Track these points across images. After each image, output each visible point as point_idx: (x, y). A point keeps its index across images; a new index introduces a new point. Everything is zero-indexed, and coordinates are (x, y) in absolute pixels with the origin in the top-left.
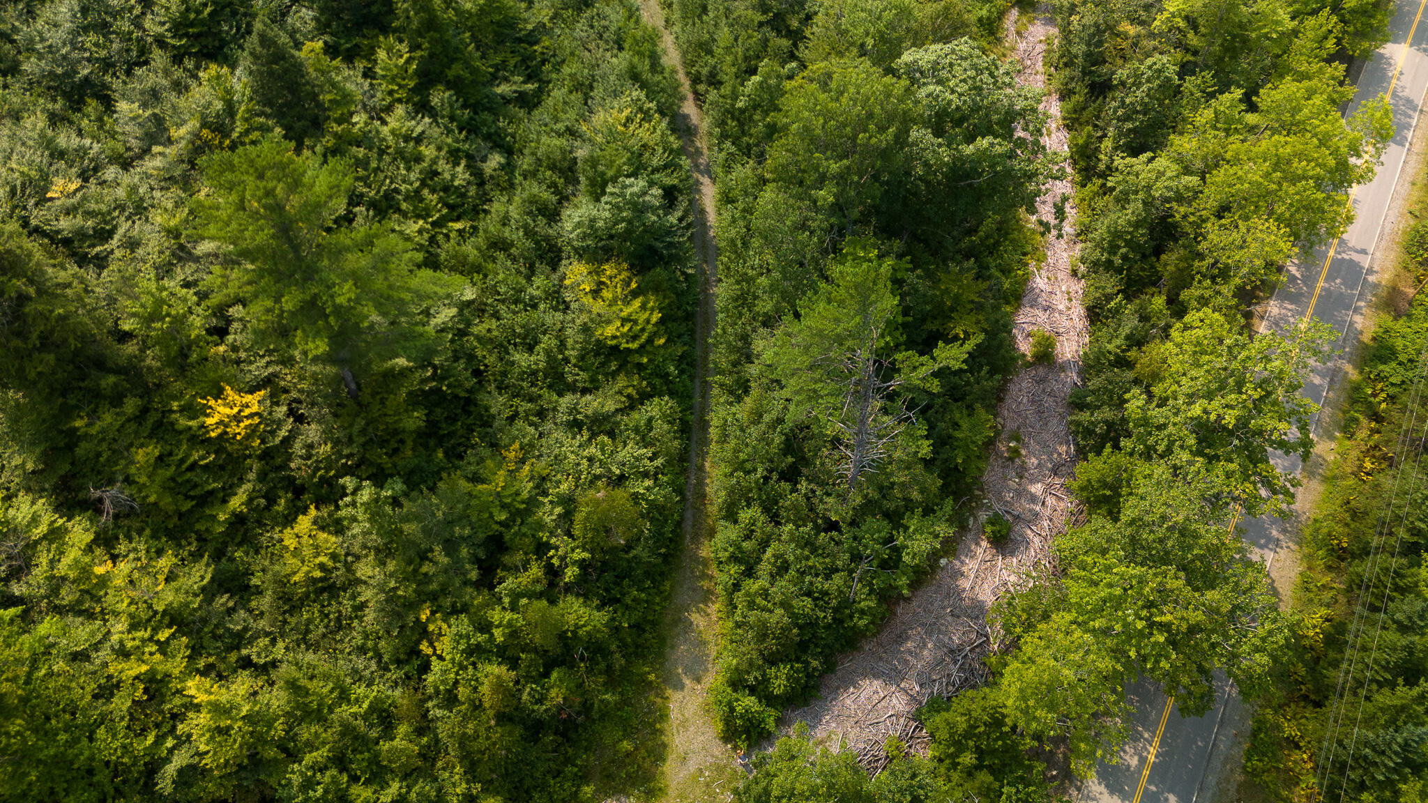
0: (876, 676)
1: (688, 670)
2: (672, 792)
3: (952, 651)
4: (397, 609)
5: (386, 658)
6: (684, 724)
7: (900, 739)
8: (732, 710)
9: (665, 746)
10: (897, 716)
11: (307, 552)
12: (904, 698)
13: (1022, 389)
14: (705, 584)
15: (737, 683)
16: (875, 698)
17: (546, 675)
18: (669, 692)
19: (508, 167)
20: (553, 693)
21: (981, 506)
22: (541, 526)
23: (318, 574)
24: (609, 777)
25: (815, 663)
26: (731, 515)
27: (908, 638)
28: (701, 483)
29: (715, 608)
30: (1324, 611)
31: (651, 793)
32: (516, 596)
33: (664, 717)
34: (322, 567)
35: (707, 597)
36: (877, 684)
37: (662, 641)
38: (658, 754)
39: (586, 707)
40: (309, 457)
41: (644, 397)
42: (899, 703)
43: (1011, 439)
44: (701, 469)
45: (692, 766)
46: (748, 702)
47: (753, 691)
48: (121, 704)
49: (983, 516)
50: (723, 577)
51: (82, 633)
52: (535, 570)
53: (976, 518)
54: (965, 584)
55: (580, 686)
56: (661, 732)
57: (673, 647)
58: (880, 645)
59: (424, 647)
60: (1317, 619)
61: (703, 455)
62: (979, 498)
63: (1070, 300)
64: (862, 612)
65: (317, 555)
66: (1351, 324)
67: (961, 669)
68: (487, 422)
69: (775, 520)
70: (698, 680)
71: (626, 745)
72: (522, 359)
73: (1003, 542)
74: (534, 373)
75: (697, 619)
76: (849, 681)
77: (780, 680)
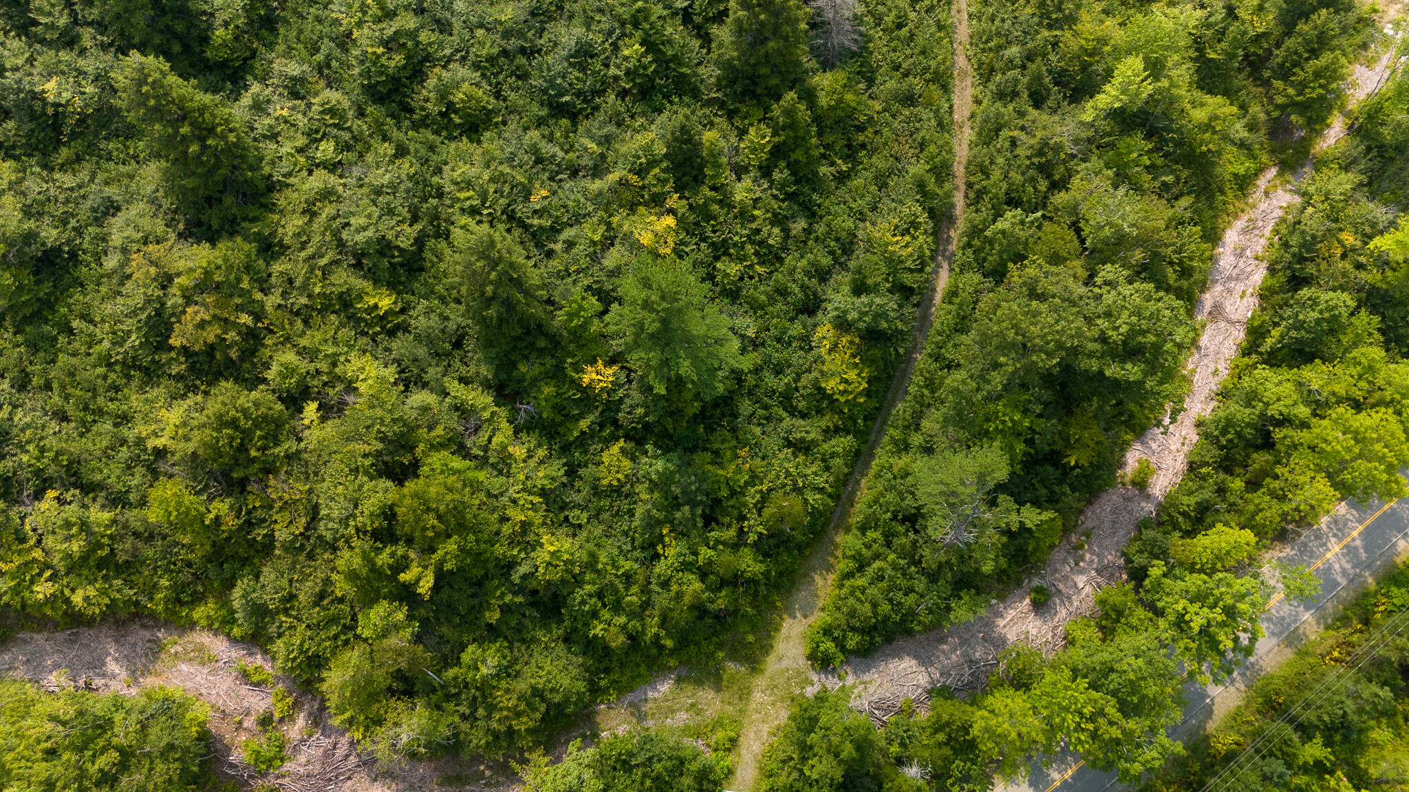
0: (915, 657)
1: (801, 608)
2: (767, 674)
3: (971, 661)
4: (651, 524)
5: (636, 544)
6: (788, 638)
7: (914, 701)
8: (818, 646)
9: (772, 647)
10: (918, 686)
11: (614, 469)
12: (927, 678)
13: (1110, 501)
14: (832, 560)
15: (827, 631)
16: (909, 670)
17: (719, 589)
18: (785, 616)
19: (808, 231)
20: (720, 601)
21: (1037, 574)
22: (745, 505)
23: (615, 483)
24: (736, 651)
25: (878, 639)
26: (863, 529)
27: (946, 643)
28: (854, 492)
29: (832, 577)
30: (1237, 738)
31: (754, 670)
32: (718, 542)
33: (777, 630)
34: (619, 480)
35: (829, 568)
36: (913, 662)
37: (793, 583)
38: (767, 649)
39: (736, 612)
40: (629, 413)
41: (837, 430)
42: (923, 679)
43: (1083, 534)
44: (858, 482)
45: (784, 664)
46: (828, 646)
47: (834, 639)
48: (506, 529)
49: (1036, 582)
50: (843, 566)
51: (496, 483)
52: (732, 532)
53: (1030, 582)
54: (1001, 622)
55: (736, 600)
56: (774, 638)
57: (798, 590)
58: (927, 639)
59: (659, 548)
60: (1229, 740)
61: (863, 475)
62: (1039, 568)
63: (1183, 444)
64: (920, 622)
65: (618, 472)
66: (1395, 545)
67: (972, 675)
68: (735, 416)
69: (889, 545)
70: (805, 617)
71: (751, 638)
72: (770, 380)
73: (1041, 605)
74: (774, 392)
75: (818, 579)
76: (897, 655)
77: (853, 641)
